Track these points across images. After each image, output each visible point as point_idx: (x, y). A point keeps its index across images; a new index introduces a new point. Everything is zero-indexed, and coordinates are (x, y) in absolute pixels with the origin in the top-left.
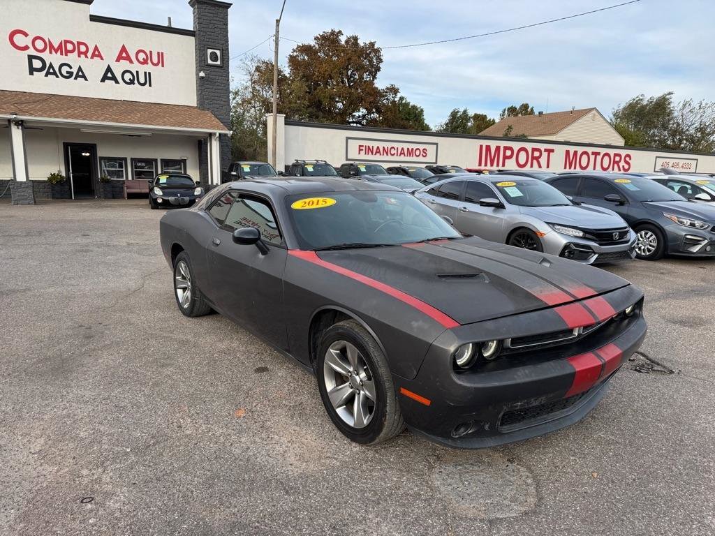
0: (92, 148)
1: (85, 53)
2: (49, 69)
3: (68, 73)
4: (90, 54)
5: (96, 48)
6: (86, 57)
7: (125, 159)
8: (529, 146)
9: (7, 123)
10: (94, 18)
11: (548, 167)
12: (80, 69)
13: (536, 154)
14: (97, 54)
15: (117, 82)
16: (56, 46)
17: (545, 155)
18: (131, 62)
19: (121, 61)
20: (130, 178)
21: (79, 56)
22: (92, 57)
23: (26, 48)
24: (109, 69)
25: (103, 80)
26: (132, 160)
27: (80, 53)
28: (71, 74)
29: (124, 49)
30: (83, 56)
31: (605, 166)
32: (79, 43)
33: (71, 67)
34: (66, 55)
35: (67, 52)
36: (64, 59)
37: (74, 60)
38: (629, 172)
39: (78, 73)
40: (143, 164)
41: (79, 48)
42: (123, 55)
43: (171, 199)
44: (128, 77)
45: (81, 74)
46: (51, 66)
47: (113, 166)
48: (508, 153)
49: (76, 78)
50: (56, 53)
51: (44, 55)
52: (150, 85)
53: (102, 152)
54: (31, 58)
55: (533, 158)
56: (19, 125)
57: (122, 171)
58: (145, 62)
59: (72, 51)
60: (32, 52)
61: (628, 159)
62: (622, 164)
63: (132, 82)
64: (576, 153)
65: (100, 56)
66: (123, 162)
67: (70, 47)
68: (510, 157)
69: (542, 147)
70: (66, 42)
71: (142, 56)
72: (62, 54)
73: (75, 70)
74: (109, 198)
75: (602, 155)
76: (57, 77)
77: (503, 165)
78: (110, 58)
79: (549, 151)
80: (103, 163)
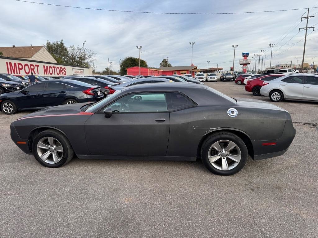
8: (29, 63)
11: (38, 74)
13: (32, 67)
17: (36, 68)
31: (58, 73)
38: (66, 75)
48: (20, 67)
55: (32, 69)
61: (64, 69)
62: (63, 72)
64: (47, 66)
68: (22, 69)
69: (34, 64)
75: (56, 68)
77: (20, 73)
79: (37, 66)
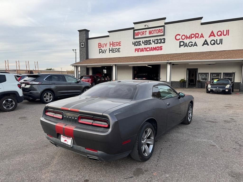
0: (196, 70)
1: (198, 37)
2: (185, 45)
3: (191, 45)
4: (199, 37)
5: (202, 34)
6: (198, 38)
7: (208, 73)
9: (166, 64)
10: (202, 24)
12: (195, 43)
14: (202, 36)
15: (208, 45)
16: (188, 36)
18: (215, 36)
19: (211, 37)
20: (209, 80)
21: (196, 38)
22: (200, 38)
23: (180, 39)
24: (206, 41)
25: (203, 45)
26: (211, 73)
27: (196, 37)
28: (192, 45)
29: (212, 32)
30: (197, 38)
32: (196, 34)
33: (192, 43)
34: (191, 39)
35: (192, 37)
36: (190, 40)
37: (193, 40)
39: (194, 44)
40: (215, 75)
41: (196, 36)
42: (212, 34)
43: (214, 89)
44: (213, 42)
45: (196, 45)
46: (186, 43)
47: (203, 76)
49: (193, 46)
50: (188, 39)
51: (184, 41)
52: (222, 44)
53: (199, 71)
54: (180, 42)
56: (170, 64)
57: (207, 78)
58: (221, 35)
59: (193, 37)
60: (181, 40)
63: (214, 44)
65: (203, 37)
66: (207, 74)
67: (193, 36)
70: (192, 34)
71: (219, 33)
72: (190, 39)
73: (193, 44)
74: (200, 88)
76: (188, 47)
78: (206, 37)
80: (200, 75)
